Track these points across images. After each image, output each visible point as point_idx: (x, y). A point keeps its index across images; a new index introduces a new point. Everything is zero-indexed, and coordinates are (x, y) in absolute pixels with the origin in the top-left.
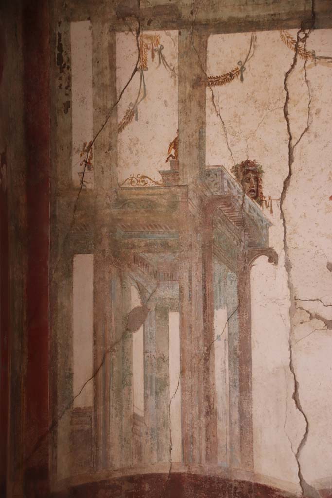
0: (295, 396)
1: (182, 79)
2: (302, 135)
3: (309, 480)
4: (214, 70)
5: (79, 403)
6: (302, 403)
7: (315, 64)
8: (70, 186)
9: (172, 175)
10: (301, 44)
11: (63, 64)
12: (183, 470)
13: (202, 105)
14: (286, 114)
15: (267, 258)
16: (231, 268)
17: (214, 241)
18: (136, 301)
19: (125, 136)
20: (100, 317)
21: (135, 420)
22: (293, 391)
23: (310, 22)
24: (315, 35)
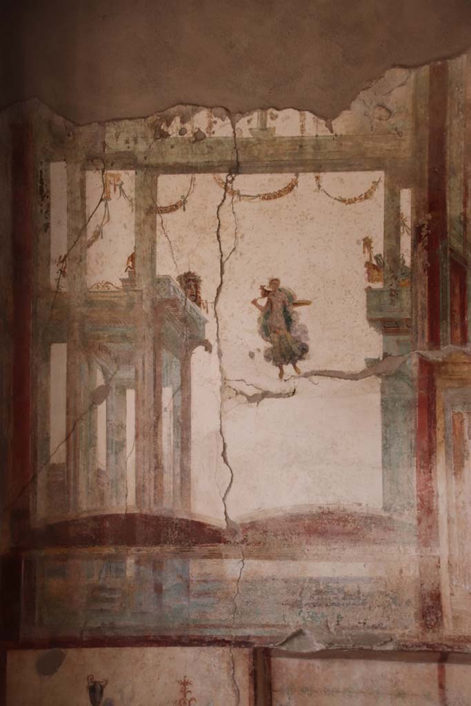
0: (224, 454)
1: (138, 208)
2: (231, 253)
3: (232, 517)
4: (162, 202)
5: (54, 460)
6: (229, 460)
7: (240, 200)
8: (49, 289)
9: (130, 282)
10: (229, 185)
11: (44, 194)
12: (136, 511)
13: (153, 228)
14: (218, 237)
15: (204, 348)
16: (177, 356)
17: (163, 334)
18: (100, 380)
19: (92, 251)
20: (72, 393)
21: (99, 473)
22: (222, 450)
23: (235, 169)
24: (239, 179)
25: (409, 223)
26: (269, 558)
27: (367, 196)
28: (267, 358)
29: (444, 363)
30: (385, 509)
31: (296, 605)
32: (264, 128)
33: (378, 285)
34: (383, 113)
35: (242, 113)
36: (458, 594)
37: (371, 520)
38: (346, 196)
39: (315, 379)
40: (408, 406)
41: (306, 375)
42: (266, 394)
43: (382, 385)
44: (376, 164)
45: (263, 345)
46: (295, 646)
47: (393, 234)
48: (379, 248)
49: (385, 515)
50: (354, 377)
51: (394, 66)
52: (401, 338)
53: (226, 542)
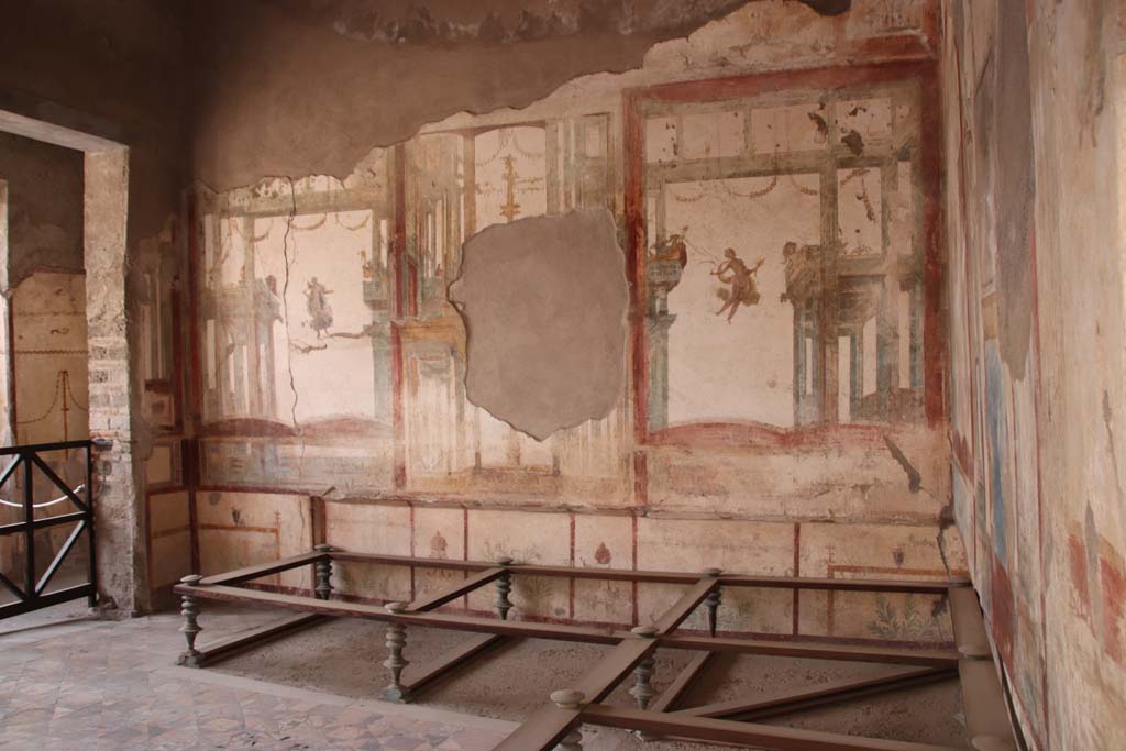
0: (292, 384)
1: (245, 238)
2: (292, 264)
3: (298, 422)
4: (257, 235)
5: (211, 386)
6: (295, 387)
7: (296, 231)
8: (205, 288)
9: (243, 282)
10: (290, 222)
11: (202, 233)
12: (250, 417)
13: (253, 250)
14: (285, 254)
15: (279, 321)
16: (267, 325)
17: (259, 313)
18: (230, 342)
19: (225, 265)
20: (217, 349)
21: (231, 395)
23: (294, 212)
24: (296, 218)
25: (385, 241)
26: (317, 445)
27: (363, 225)
28: (311, 326)
29: (404, 328)
30: (377, 417)
31: (331, 472)
32: (308, 188)
33: (369, 280)
34: (372, 175)
35: (297, 179)
36: (414, 468)
37: (369, 423)
38: (352, 226)
39: (337, 338)
40: (388, 353)
41: (332, 336)
42: (311, 348)
43: (373, 342)
44: (369, 205)
45: (310, 318)
46: (332, 495)
47: (377, 248)
48: (369, 257)
49: (376, 420)
50: (357, 337)
51: (375, 147)
52: (383, 312)
53: (294, 435)
